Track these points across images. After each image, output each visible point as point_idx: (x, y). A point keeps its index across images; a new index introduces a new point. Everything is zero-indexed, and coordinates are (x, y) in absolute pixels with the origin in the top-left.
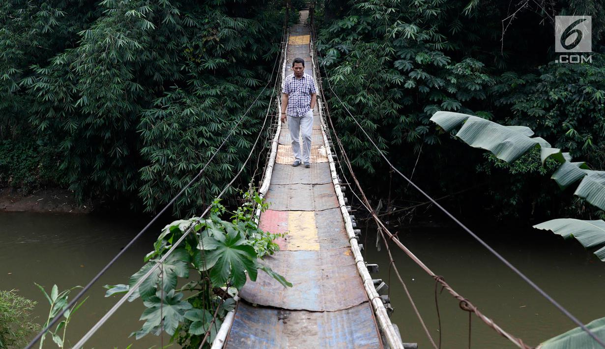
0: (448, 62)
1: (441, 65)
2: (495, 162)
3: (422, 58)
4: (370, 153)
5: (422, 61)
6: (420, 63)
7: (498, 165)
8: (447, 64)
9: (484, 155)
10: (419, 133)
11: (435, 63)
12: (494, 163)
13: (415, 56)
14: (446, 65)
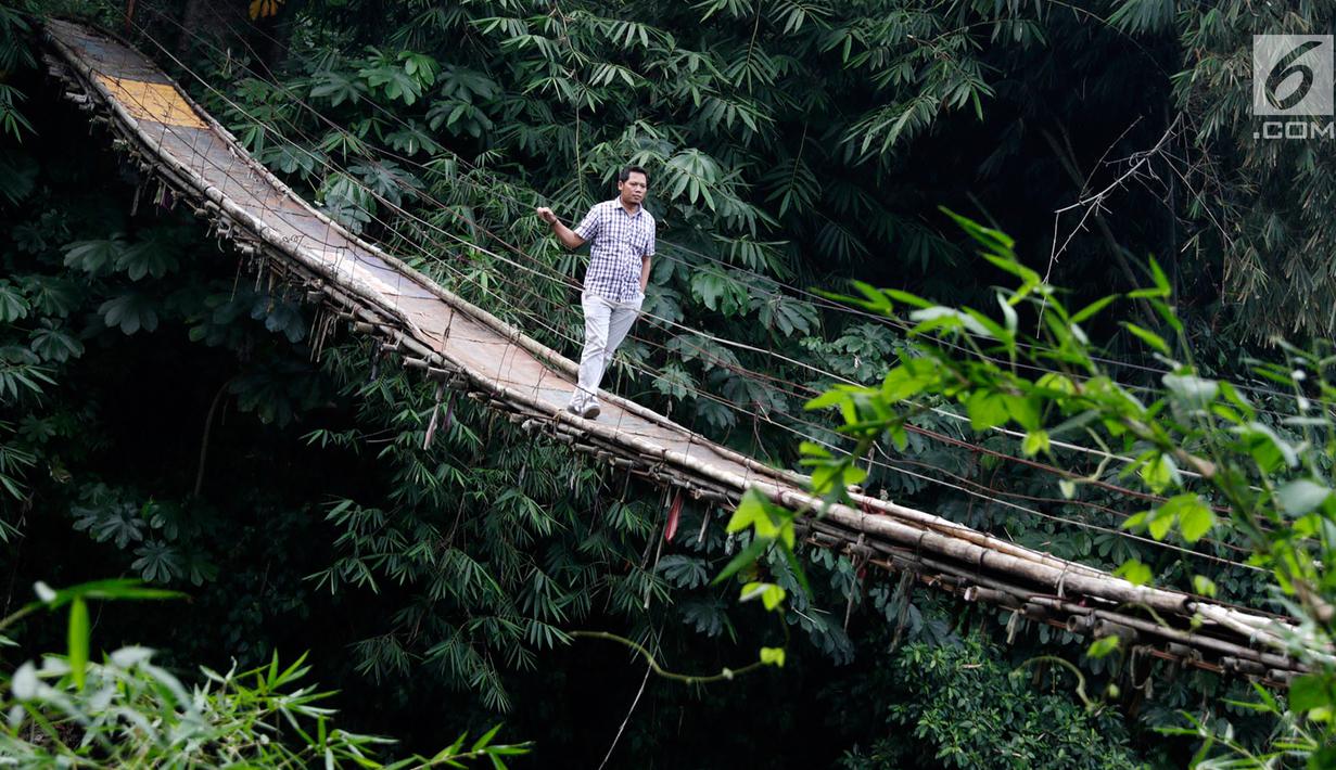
0: (811, 326)
1: (788, 331)
2: (938, 744)
3: (720, 290)
4: (495, 629)
5: (719, 300)
6: (710, 304)
7: (952, 756)
8: (807, 331)
9: (892, 712)
10: (674, 582)
11: (766, 320)
12: (937, 747)
13: (692, 273)
14: (804, 335)
